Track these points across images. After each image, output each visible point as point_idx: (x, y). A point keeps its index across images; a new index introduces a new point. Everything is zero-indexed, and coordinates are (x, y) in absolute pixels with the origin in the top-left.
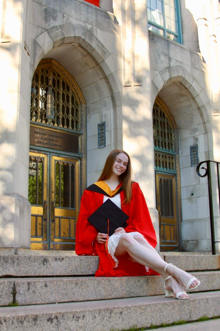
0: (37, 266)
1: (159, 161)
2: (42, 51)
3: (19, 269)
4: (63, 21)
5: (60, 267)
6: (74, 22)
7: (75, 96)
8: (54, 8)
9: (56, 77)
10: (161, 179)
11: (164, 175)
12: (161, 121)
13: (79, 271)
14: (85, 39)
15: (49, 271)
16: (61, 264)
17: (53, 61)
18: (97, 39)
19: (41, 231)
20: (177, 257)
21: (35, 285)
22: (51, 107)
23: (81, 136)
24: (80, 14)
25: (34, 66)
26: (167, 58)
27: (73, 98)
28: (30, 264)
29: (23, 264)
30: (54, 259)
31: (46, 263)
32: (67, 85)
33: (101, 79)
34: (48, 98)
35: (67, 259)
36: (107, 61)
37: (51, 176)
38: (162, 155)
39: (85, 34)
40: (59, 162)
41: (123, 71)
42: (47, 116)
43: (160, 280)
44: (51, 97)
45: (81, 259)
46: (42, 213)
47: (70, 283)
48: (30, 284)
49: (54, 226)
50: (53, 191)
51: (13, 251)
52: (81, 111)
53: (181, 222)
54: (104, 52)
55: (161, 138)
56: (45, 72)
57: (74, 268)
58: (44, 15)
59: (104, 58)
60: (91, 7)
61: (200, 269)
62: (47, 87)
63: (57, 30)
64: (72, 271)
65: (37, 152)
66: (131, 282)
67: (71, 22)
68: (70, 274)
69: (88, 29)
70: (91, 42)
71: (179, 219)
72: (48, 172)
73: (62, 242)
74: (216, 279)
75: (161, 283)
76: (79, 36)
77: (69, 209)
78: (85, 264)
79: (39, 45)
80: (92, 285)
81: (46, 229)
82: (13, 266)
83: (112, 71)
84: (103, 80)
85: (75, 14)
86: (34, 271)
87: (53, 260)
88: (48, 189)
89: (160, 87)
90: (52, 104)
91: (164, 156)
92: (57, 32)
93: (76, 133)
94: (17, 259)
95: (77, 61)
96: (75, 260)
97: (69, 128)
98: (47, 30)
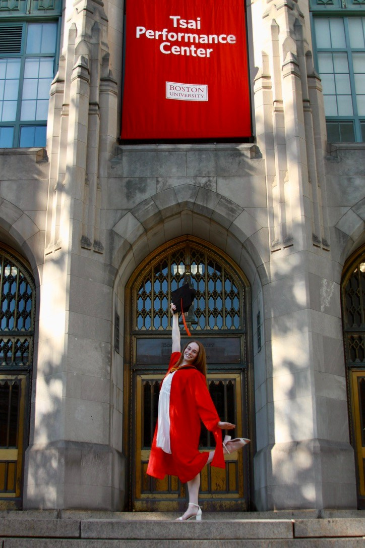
2: (122, 242)
4: (157, 188)
6: (175, 183)
7: (231, 279)
8: (141, 176)
14: (196, 202)
17: (190, 238)
18: (218, 195)
24: (187, 167)
33: (242, 249)
36: (237, 222)
39: (195, 195)
41: (269, 229)
54: (233, 211)
56: (177, 257)
58: (125, 190)
59: (231, 219)
60: (206, 150)
63: (147, 204)
67: (170, 185)
69: (202, 185)
70: (207, 203)
76: (185, 200)
79: (117, 234)
83: (248, 233)
85: (178, 171)
92: (147, 207)
98: (130, 210)
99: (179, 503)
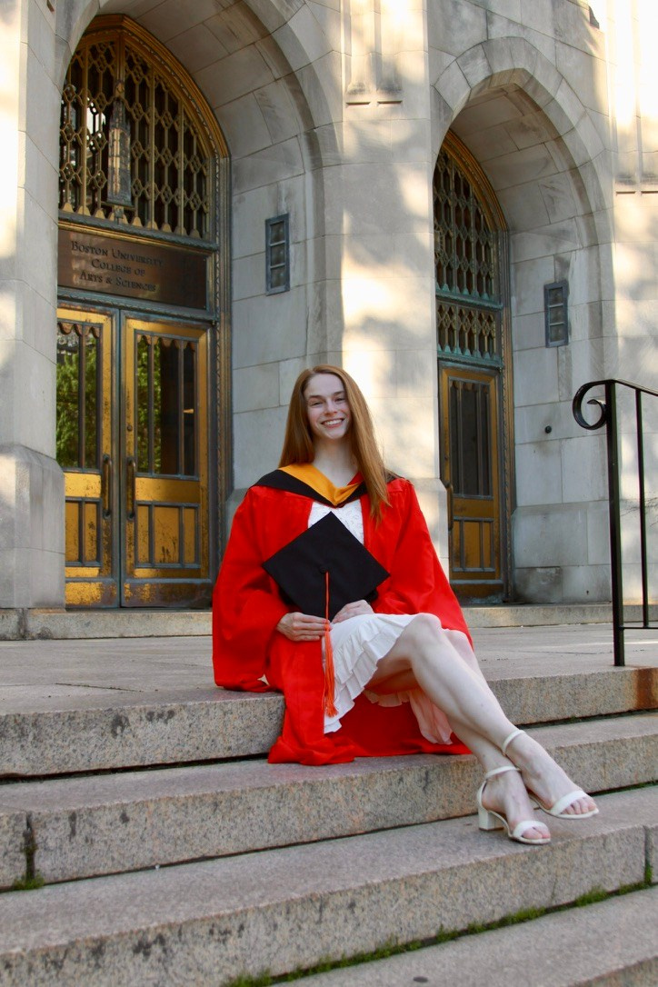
0: (93, 741)
1: (451, 329)
3: (39, 755)
5: (162, 738)
7: (195, 132)
9: (135, 74)
10: (454, 383)
11: (464, 370)
12: (458, 206)
13: (219, 746)
15: (131, 752)
16: (168, 728)
17: (127, 23)
19: (95, 546)
20: (511, 685)
21: (90, 818)
22: (123, 167)
23: (215, 257)
25: (67, 42)
26: (481, 11)
27: (188, 137)
28: (73, 737)
29: (51, 738)
30: (144, 716)
31: (122, 731)
32: (169, 96)
33: (276, 80)
34: (114, 140)
35: (185, 714)
36: (293, 24)
37: (123, 380)
38: (458, 312)
40: (148, 337)
41: (343, 56)
42: (109, 195)
43: (463, 772)
44: (122, 135)
45: (226, 709)
46: (99, 491)
47: (197, 805)
48: (78, 819)
49: (133, 532)
50: (129, 425)
51: (13, 620)
52: (215, 179)
53: (512, 513)
55: (455, 258)
56: (101, 59)
57: (204, 738)
59: (284, 13)
61: (578, 715)
62: (107, 103)
64: (201, 747)
65: (79, 308)
66: (378, 787)
68: (194, 758)
71: (508, 505)
72: (114, 369)
73: (157, 577)
74: (627, 755)
75: (467, 779)
77: (178, 479)
78: (238, 723)
80: (261, 805)
81: (110, 539)
82: (22, 746)
83: (312, 54)
84: (282, 83)
86: (86, 757)
87: (141, 719)
88: (114, 418)
89: (457, 105)
90: (126, 156)
91: (464, 312)
93: (198, 248)
94: (35, 725)
95: (203, 23)
96: (207, 713)
97: (178, 231)
99: (101, 588)
